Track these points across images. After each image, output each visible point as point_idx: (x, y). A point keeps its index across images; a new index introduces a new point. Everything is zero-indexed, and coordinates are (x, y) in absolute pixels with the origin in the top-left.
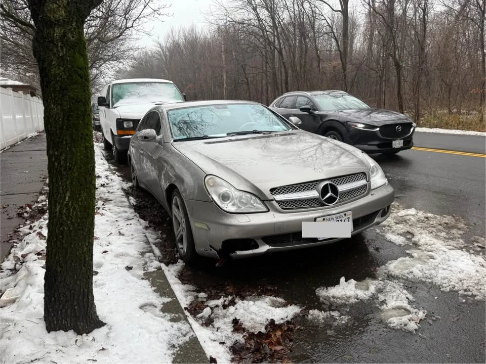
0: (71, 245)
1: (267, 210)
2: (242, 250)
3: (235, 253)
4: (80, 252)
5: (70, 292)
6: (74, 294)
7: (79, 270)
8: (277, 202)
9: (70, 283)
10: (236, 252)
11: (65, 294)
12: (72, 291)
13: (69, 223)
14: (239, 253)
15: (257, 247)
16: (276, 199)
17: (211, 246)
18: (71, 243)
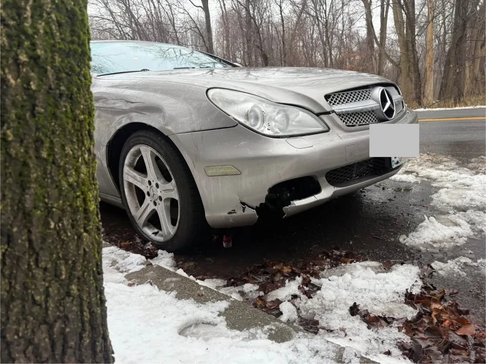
0: (37, 150)
1: (327, 129)
2: (300, 198)
3: (290, 204)
4: (71, 180)
5: (51, 327)
6: (62, 332)
7: (72, 247)
8: (339, 115)
9: (48, 295)
10: (292, 202)
11: (30, 342)
12: (58, 326)
13: (23, 58)
14: (298, 203)
15: (318, 190)
16: (337, 111)
17: (243, 204)
18: (39, 142)
